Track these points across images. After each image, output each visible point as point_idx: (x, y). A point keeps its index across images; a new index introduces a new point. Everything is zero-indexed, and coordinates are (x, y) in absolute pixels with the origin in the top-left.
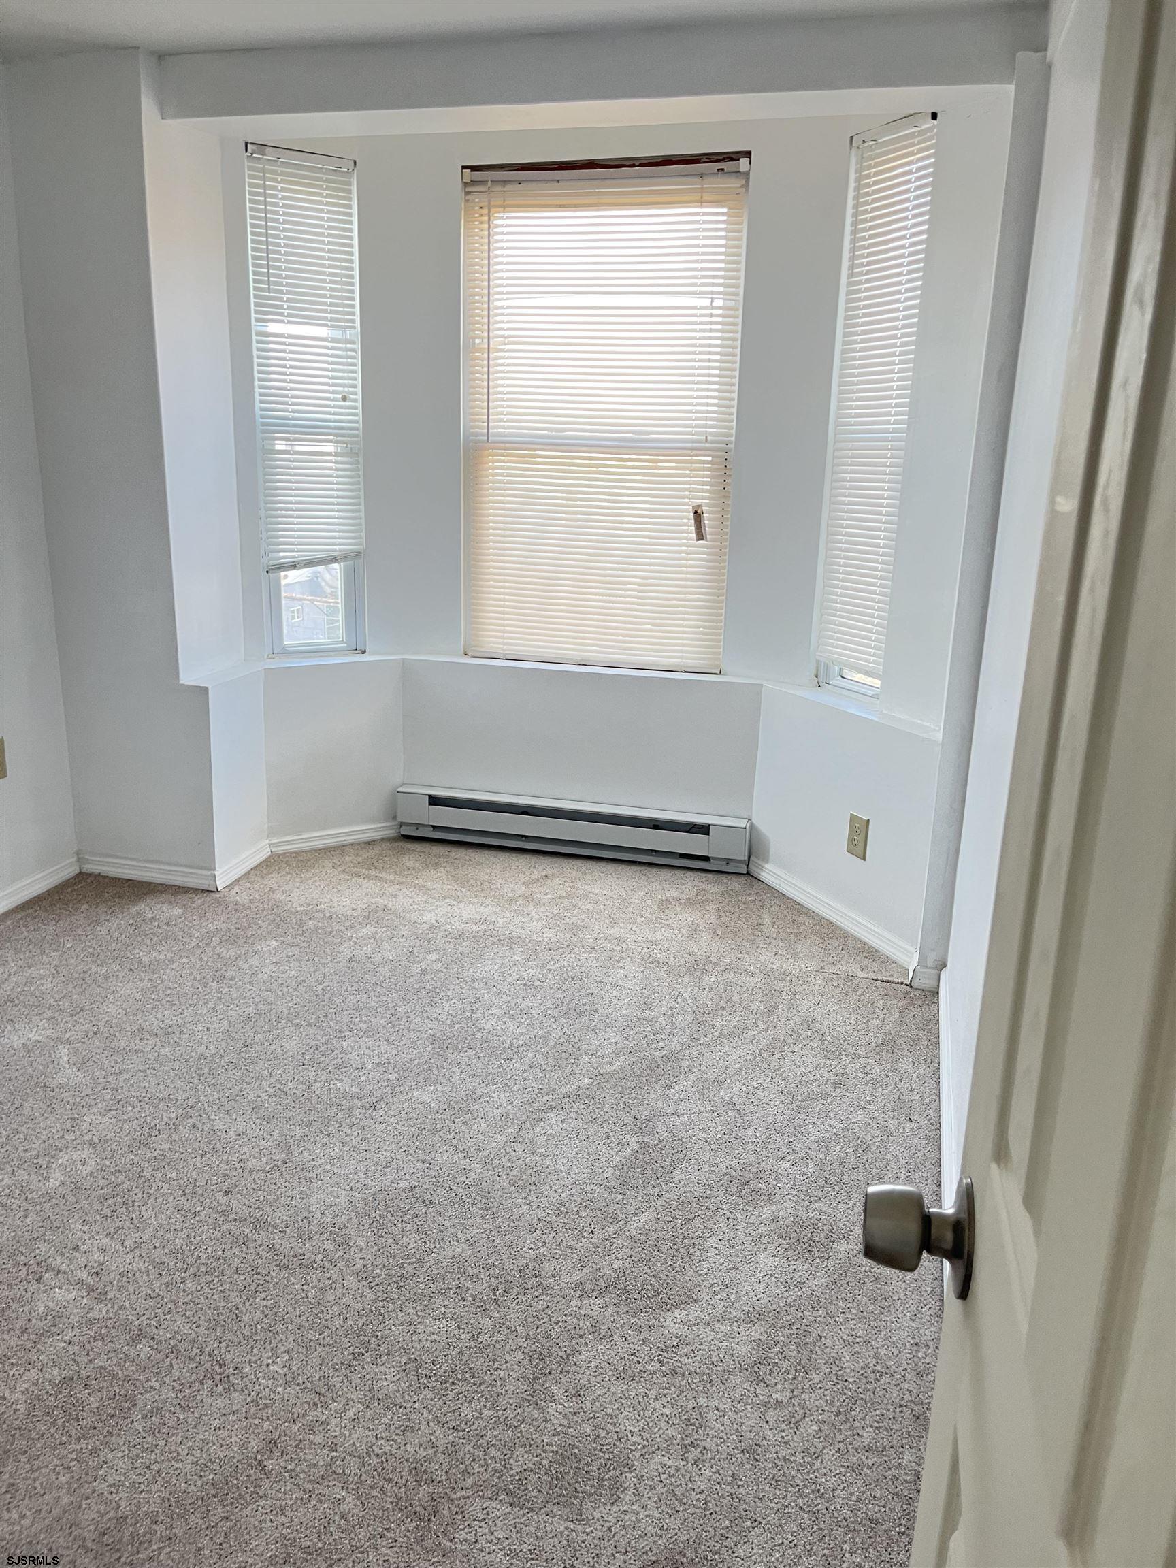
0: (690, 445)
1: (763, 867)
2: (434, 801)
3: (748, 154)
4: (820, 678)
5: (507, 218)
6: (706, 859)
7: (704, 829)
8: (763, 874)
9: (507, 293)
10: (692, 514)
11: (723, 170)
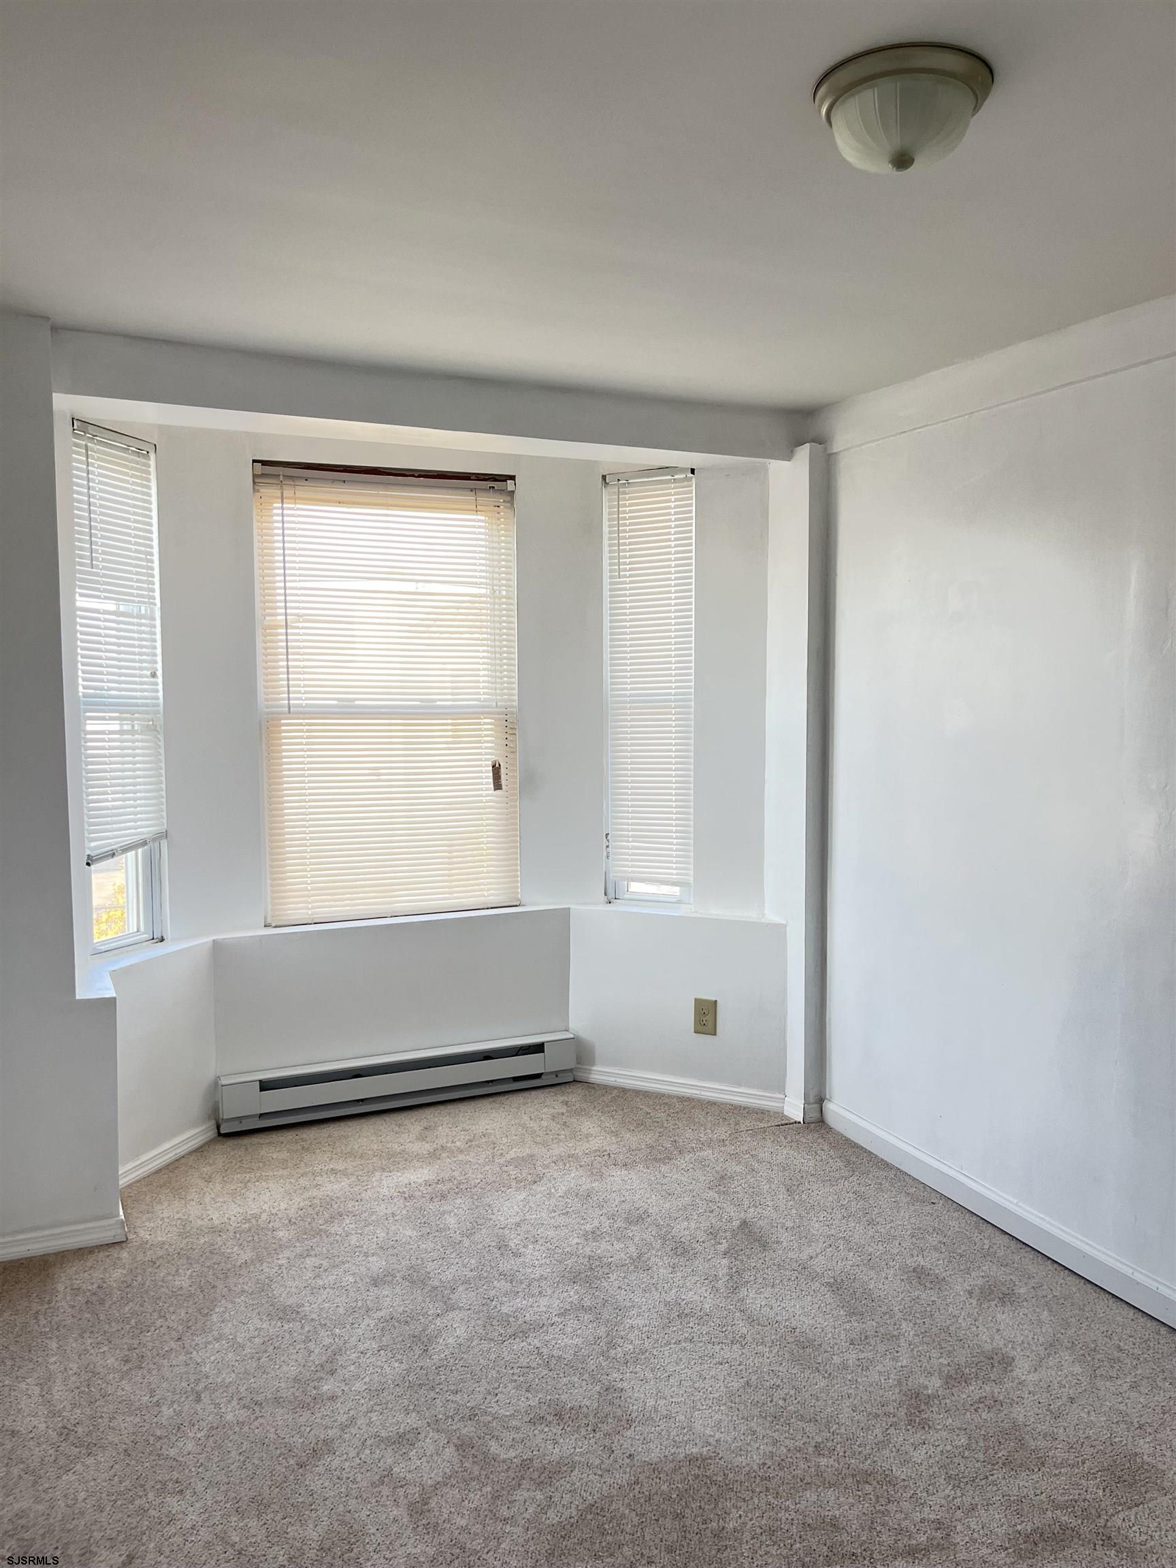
0: (481, 710)
1: (591, 1070)
2: (265, 1086)
3: (513, 478)
4: (611, 896)
5: (298, 509)
6: (538, 1076)
7: (539, 1048)
8: (593, 1076)
9: (300, 575)
10: (491, 768)
11: (493, 487)
